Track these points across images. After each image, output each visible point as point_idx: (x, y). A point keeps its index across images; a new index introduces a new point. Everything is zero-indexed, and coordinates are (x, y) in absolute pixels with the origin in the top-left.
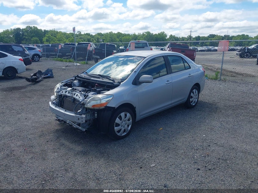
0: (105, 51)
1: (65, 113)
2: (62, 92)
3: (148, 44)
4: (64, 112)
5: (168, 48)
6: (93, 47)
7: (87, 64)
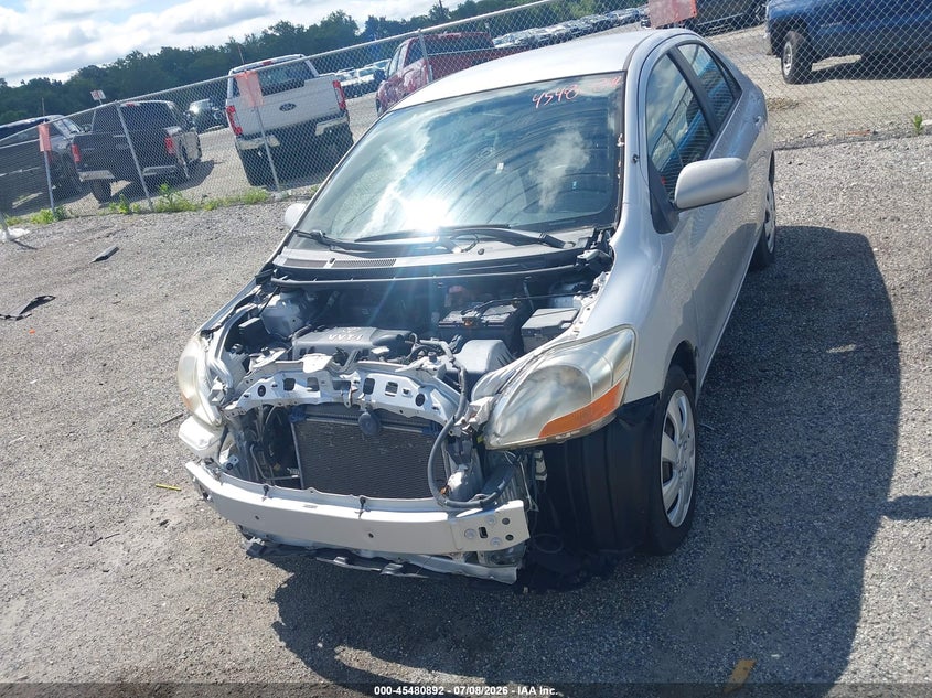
0: (125, 140)
1: (367, 516)
2: (262, 390)
3: (310, 64)
4: (356, 517)
5: (407, 63)
6: (65, 131)
7: (62, 217)
